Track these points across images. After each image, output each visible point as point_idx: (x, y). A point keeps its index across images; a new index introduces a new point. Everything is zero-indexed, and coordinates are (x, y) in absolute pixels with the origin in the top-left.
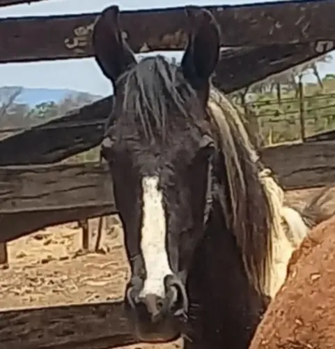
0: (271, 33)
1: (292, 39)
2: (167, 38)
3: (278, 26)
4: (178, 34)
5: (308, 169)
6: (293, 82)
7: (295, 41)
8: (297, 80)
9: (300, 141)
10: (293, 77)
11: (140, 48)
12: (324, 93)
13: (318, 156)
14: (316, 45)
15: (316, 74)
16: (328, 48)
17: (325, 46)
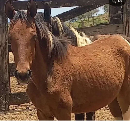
0: (87, 3)
1: (92, 4)
2: (66, 4)
3: (89, 1)
4: (68, 4)
5: (95, 31)
6: (91, 16)
7: (92, 5)
8: (92, 15)
9: (93, 26)
10: (91, 15)
11: (60, 6)
12: (98, 18)
13: (97, 29)
14: (97, 6)
15: (96, 14)
16: (99, 6)
17: (98, 6)
